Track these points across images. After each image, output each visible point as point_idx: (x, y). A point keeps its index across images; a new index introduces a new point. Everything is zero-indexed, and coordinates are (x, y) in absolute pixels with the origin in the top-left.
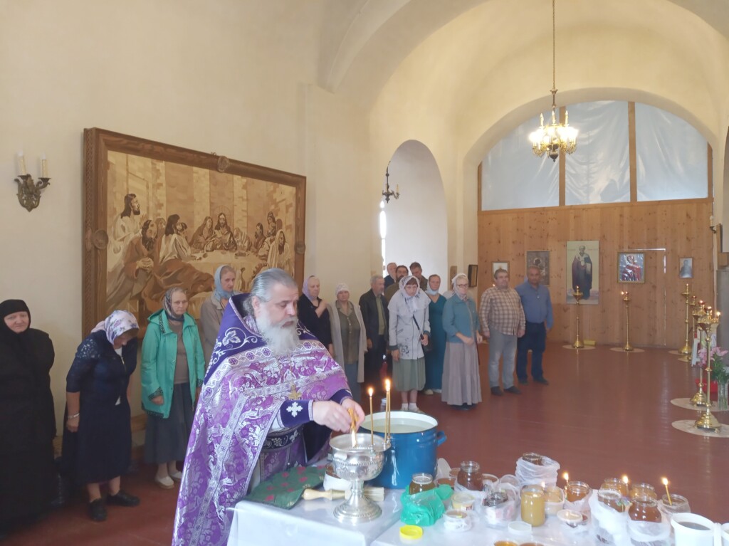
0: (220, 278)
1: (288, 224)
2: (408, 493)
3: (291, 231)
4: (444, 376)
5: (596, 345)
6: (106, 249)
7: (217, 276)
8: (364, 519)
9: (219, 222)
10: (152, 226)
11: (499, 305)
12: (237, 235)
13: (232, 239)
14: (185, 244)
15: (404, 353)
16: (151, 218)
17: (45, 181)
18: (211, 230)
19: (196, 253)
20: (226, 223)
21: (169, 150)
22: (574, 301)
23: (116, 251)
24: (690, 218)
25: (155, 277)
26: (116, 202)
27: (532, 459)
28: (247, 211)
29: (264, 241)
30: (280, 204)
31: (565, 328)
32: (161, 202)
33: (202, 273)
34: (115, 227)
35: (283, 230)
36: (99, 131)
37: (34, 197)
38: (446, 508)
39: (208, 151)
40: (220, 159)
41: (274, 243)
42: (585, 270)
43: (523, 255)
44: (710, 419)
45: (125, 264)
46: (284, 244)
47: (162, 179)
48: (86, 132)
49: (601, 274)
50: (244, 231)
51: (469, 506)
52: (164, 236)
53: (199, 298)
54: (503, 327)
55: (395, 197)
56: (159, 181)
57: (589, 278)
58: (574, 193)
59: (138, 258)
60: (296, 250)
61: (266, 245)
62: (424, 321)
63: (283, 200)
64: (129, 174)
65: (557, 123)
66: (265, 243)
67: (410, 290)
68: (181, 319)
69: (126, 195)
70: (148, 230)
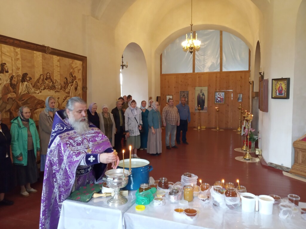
0: (49, 102)
1: (79, 78)
2: (138, 192)
3: (80, 81)
4: (148, 142)
5: (206, 128)
7: (47, 101)
8: (120, 204)
9: (47, 77)
10: (15, 78)
11: (170, 113)
12: (55, 83)
13: (53, 85)
14: (31, 86)
15: (132, 134)
16: (14, 74)
18: (43, 80)
19: (36, 91)
20: (50, 77)
21: (21, 43)
22: (198, 111)
24: (242, 78)
25: (17, 102)
27: (187, 175)
28: (60, 72)
29: (68, 85)
30: (75, 69)
31: (194, 122)
32: (19, 67)
33: (39, 100)
35: (77, 80)
38: (154, 197)
39: (41, 44)
40: (46, 48)
41: (72, 86)
42: (202, 99)
43: (178, 92)
44: (248, 156)
45: (2, 96)
46: (77, 87)
47: (19, 56)
49: (208, 100)
50: (59, 81)
51: (163, 195)
52: (21, 83)
53: (38, 111)
54: (171, 122)
55: (126, 67)
56: (17, 57)
57: (203, 102)
58: (198, 67)
59: (8, 93)
60: (83, 89)
61: (69, 87)
62: (140, 120)
63: (77, 67)
64: (2, 54)
65: (193, 38)
66: (68, 86)
67: (133, 106)
68: (28, 121)
69: (1, 63)
70: (13, 80)
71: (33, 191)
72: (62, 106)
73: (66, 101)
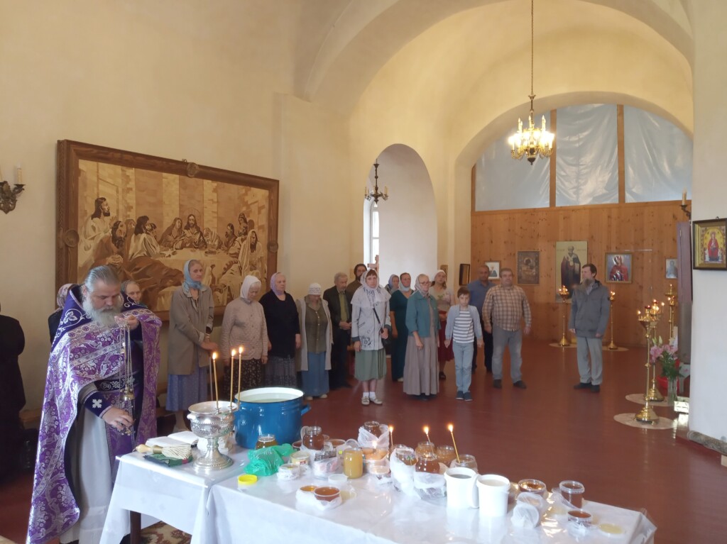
0: (189, 270)
1: (260, 224)
3: (263, 231)
6: (77, 247)
9: (188, 223)
10: (122, 226)
12: (207, 235)
13: (201, 238)
14: (154, 243)
15: (367, 345)
16: (120, 219)
17: (20, 187)
18: (180, 230)
19: (165, 250)
20: (196, 223)
21: (138, 158)
22: (562, 301)
23: (87, 249)
24: (676, 219)
25: (124, 272)
26: (87, 206)
28: (217, 213)
29: (235, 240)
30: (252, 206)
32: (131, 205)
33: (171, 269)
34: (85, 227)
36: (69, 142)
37: (10, 201)
39: (180, 159)
40: (189, 166)
41: (245, 242)
42: (574, 270)
43: (514, 254)
45: (96, 261)
46: (256, 242)
47: (132, 184)
48: (59, 142)
50: (215, 231)
52: (134, 235)
54: (503, 323)
55: (383, 198)
56: (128, 186)
57: (577, 277)
58: (564, 194)
59: (108, 255)
60: (269, 249)
61: (237, 244)
62: (385, 315)
63: (255, 202)
64: (100, 181)
65: (535, 128)
66: (236, 242)
67: (370, 282)
69: (96, 199)
70: (118, 230)
72: (221, 281)
73: (229, 271)
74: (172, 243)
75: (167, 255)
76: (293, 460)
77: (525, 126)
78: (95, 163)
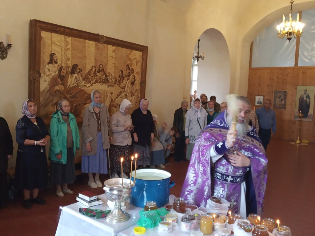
1: (137, 71)
3: (138, 75)
6: (40, 80)
7: (92, 95)
9: (99, 69)
10: (64, 69)
12: (109, 76)
13: (106, 78)
14: (81, 79)
16: (63, 65)
17: (9, 46)
18: (95, 73)
19: (87, 84)
20: (103, 70)
21: (73, 31)
22: (298, 119)
23: (45, 81)
25: (65, 95)
26: (45, 57)
28: (114, 64)
29: (123, 79)
30: (133, 61)
31: (292, 133)
32: (69, 57)
33: (89, 94)
34: (44, 69)
35: (135, 74)
36: (36, 21)
37: (4, 53)
39: (96, 33)
40: (100, 37)
41: (129, 81)
42: (306, 102)
43: (272, 92)
45: (49, 88)
46: (135, 81)
47: (70, 46)
48: (31, 21)
50: (113, 74)
52: (70, 75)
56: (68, 47)
59: (56, 85)
60: (141, 84)
61: (124, 82)
63: (135, 59)
64: (53, 43)
65: (293, 20)
67: (196, 105)
68: (68, 115)
69: (50, 53)
70: (62, 71)
71: (70, 192)
72: (116, 102)
73: (120, 96)
74: (90, 80)
75: (88, 86)
76: (167, 219)
77: (287, 20)
78: (50, 33)
